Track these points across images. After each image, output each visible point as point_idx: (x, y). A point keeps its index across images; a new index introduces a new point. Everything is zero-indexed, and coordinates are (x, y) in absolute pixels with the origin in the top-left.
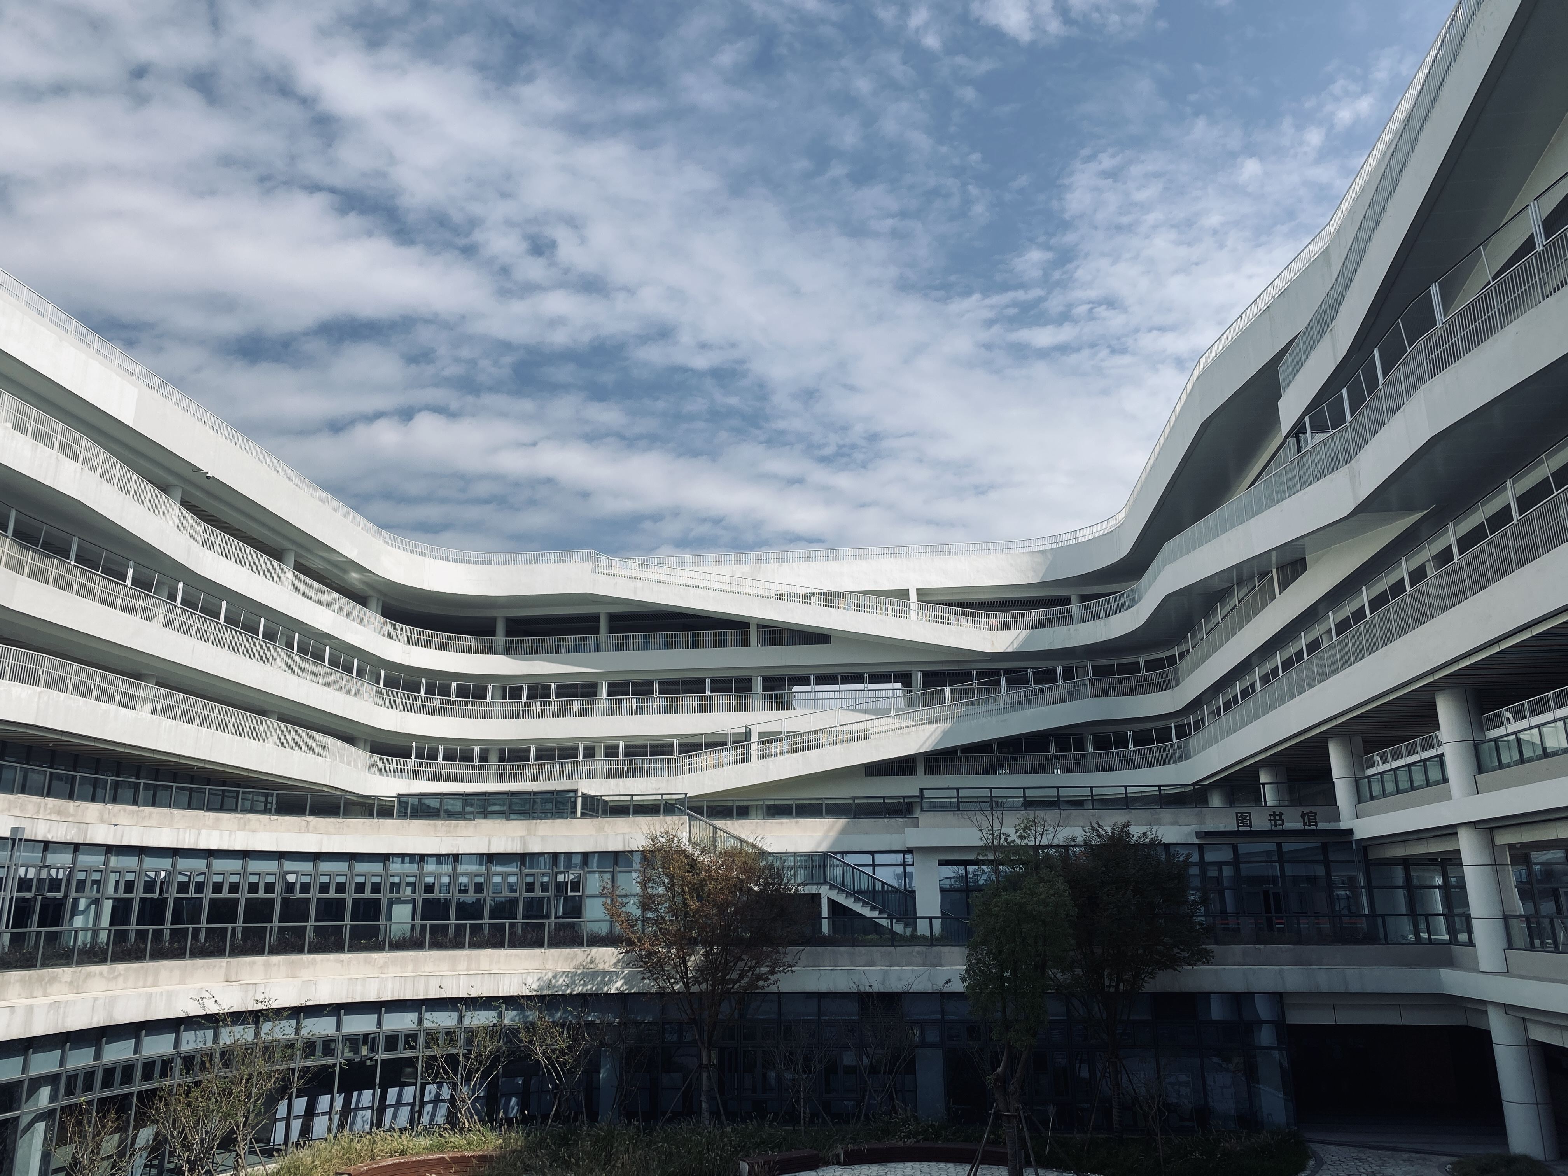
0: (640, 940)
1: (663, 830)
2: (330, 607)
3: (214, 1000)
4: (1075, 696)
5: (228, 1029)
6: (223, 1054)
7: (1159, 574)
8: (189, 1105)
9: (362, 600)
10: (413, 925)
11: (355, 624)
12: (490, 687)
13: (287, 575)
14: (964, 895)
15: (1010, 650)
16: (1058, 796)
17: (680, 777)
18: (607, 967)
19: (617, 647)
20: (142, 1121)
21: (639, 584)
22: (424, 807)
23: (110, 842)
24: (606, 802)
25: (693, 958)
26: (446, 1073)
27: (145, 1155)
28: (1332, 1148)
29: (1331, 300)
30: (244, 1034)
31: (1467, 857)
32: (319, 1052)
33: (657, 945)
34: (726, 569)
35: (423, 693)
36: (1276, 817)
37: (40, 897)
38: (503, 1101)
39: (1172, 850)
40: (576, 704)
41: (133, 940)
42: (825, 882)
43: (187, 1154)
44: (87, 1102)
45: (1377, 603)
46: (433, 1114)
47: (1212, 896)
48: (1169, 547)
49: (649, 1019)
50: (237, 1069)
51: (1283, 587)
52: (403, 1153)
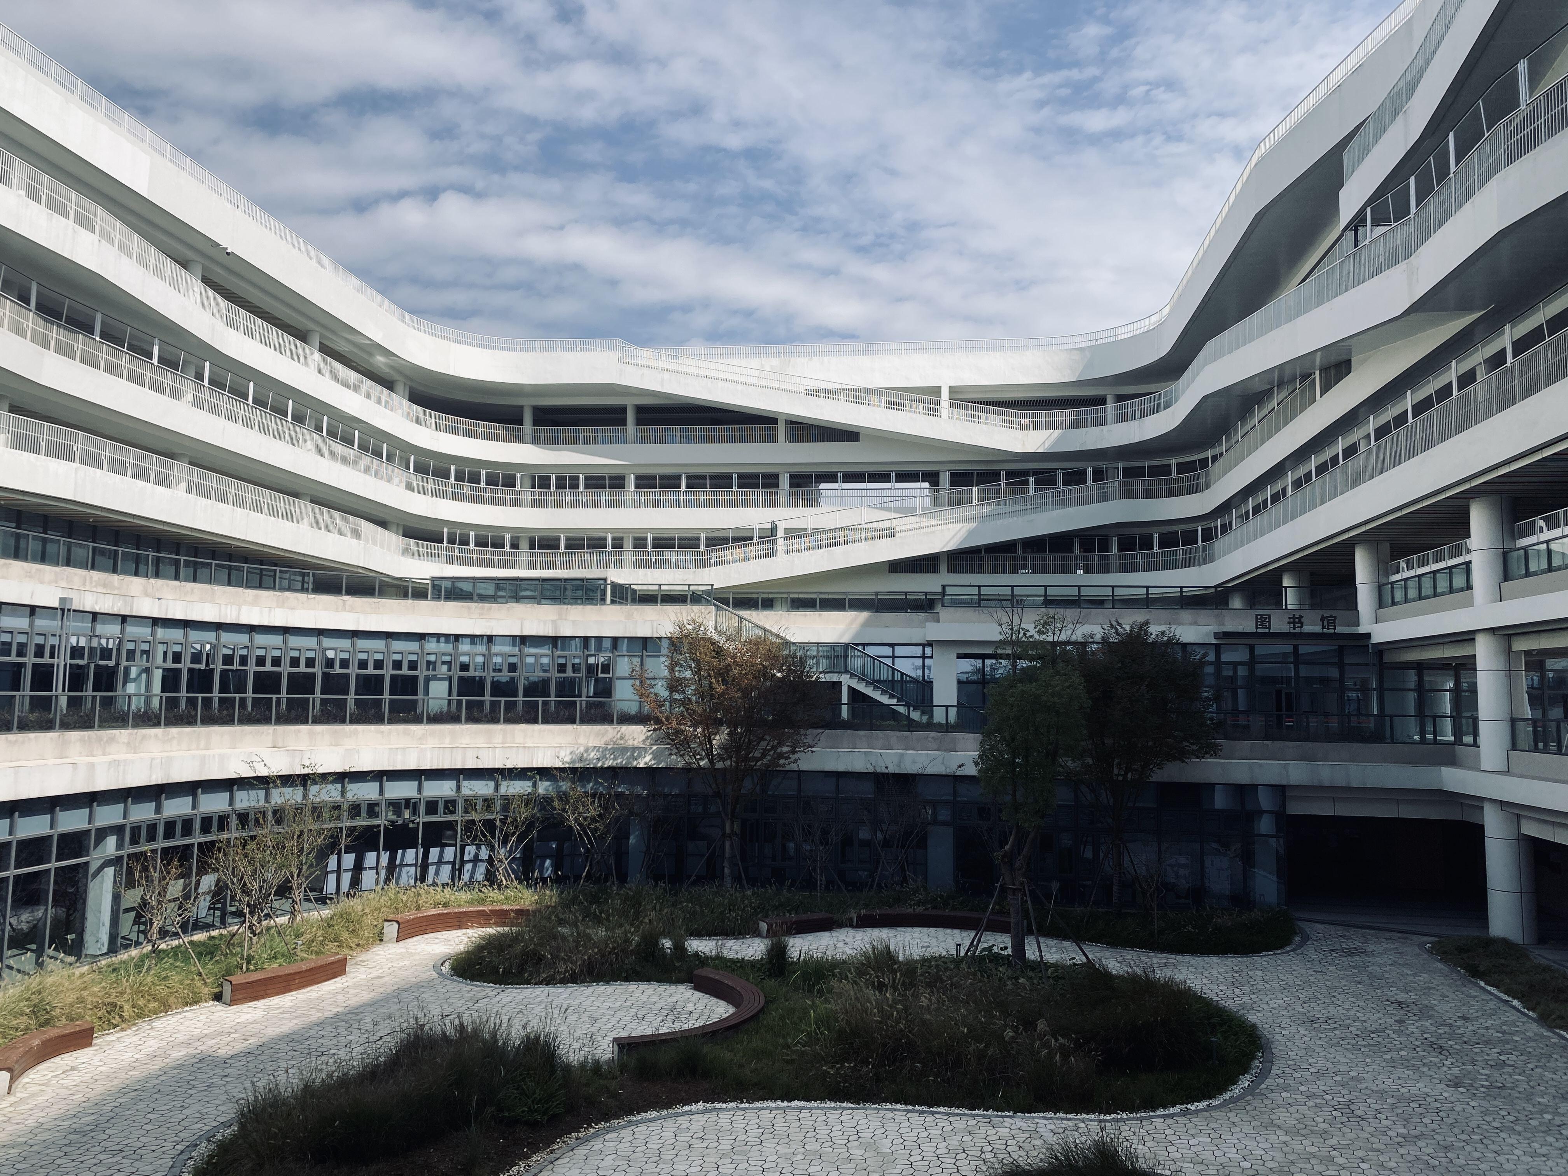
0: (667, 720)
1: (689, 618)
2: (357, 390)
3: (263, 763)
4: (1104, 498)
5: (279, 790)
6: (275, 812)
7: (1198, 374)
8: (246, 856)
9: (388, 384)
10: (449, 701)
11: (382, 408)
12: (518, 475)
13: (313, 357)
14: (980, 686)
15: (1040, 451)
16: (1079, 595)
17: (706, 569)
18: (636, 744)
19: (645, 440)
20: (203, 869)
21: (666, 375)
22: (457, 590)
23: (156, 615)
24: (634, 591)
25: (718, 737)
26: (484, 836)
27: (208, 898)
28: (1319, 926)
29: (1409, 78)
30: (293, 795)
31: (1480, 664)
32: (364, 813)
33: (684, 724)
34: (755, 362)
35: (452, 480)
36: (1296, 620)
37: (93, 665)
38: (538, 862)
39: (1189, 649)
40: (605, 495)
41: (184, 707)
42: (846, 672)
43: (247, 899)
44: (152, 851)
45: (1420, 408)
46: (473, 872)
47: (1225, 694)
48: (1211, 346)
49: (675, 791)
50: (289, 826)
51: (1325, 390)
52: (446, 905)
